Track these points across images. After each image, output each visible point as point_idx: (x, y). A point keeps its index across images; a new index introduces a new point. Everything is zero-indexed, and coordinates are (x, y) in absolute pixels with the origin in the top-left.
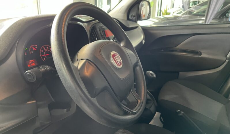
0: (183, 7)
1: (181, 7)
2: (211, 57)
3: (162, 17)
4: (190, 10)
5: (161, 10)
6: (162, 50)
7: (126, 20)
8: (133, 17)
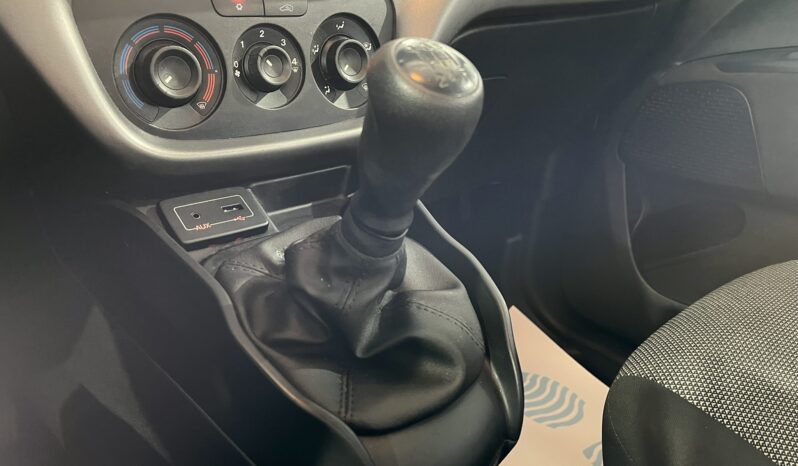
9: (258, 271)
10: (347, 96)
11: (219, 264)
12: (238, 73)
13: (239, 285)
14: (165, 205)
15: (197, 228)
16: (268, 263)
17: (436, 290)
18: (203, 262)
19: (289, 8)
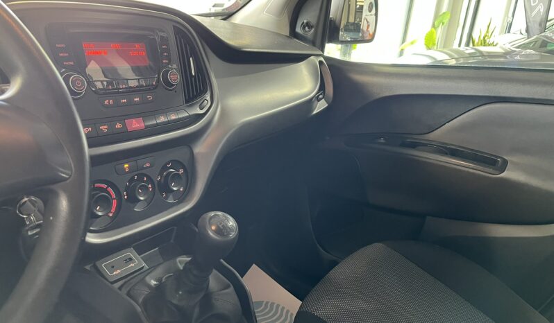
0: (527, 31)
1: (524, 32)
2: (535, 182)
3: (470, 50)
4: (543, 36)
5: (470, 36)
6: (382, 140)
7: (287, 36)
8: (307, 29)
9: (146, 291)
10: (173, 196)
11: (128, 289)
12: (126, 197)
13: (141, 300)
14: (98, 263)
15: (115, 273)
16: (149, 286)
17: (221, 290)
18: (120, 288)
19: (148, 165)
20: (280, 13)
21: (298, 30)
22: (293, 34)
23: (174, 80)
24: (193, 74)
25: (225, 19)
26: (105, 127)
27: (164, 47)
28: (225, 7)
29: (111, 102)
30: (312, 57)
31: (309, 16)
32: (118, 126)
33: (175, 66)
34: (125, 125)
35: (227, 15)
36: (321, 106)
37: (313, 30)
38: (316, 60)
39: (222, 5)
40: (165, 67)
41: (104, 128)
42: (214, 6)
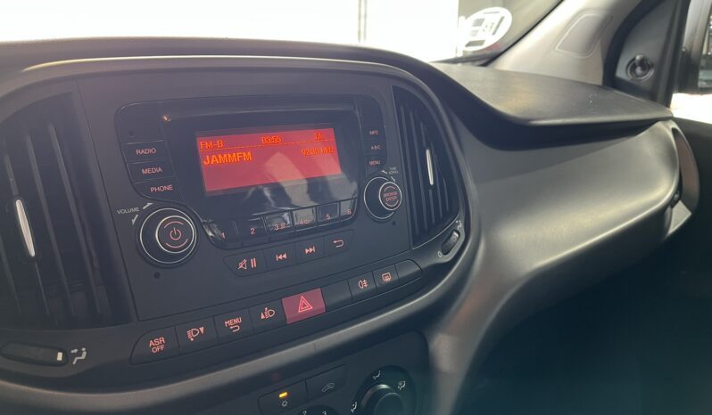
7: (598, 86)
8: (639, 70)
19: (330, 386)
20: (588, 47)
21: (622, 73)
22: (611, 81)
23: (390, 202)
24: (432, 183)
25: (485, 65)
26: (236, 321)
27: (372, 133)
28: (486, 45)
29: (254, 263)
30: (659, 125)
31: (644, 47)
32: (266, 314)
33: (394, 170)
34: (281, 311)
35: (489, 58)
36: (680, 216)
37: (651, 73)
38: (666, 129)
39: (481, 43)
40: (373, 175)
41: (233, 323)
42: (469, 45)
